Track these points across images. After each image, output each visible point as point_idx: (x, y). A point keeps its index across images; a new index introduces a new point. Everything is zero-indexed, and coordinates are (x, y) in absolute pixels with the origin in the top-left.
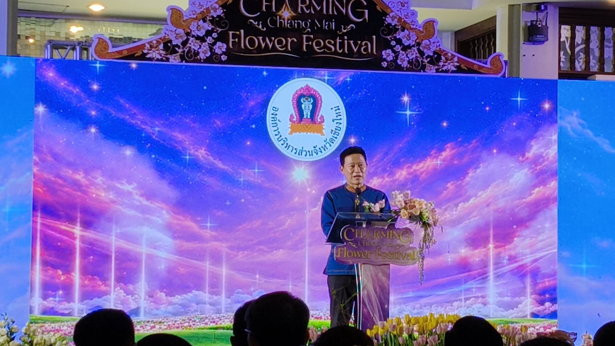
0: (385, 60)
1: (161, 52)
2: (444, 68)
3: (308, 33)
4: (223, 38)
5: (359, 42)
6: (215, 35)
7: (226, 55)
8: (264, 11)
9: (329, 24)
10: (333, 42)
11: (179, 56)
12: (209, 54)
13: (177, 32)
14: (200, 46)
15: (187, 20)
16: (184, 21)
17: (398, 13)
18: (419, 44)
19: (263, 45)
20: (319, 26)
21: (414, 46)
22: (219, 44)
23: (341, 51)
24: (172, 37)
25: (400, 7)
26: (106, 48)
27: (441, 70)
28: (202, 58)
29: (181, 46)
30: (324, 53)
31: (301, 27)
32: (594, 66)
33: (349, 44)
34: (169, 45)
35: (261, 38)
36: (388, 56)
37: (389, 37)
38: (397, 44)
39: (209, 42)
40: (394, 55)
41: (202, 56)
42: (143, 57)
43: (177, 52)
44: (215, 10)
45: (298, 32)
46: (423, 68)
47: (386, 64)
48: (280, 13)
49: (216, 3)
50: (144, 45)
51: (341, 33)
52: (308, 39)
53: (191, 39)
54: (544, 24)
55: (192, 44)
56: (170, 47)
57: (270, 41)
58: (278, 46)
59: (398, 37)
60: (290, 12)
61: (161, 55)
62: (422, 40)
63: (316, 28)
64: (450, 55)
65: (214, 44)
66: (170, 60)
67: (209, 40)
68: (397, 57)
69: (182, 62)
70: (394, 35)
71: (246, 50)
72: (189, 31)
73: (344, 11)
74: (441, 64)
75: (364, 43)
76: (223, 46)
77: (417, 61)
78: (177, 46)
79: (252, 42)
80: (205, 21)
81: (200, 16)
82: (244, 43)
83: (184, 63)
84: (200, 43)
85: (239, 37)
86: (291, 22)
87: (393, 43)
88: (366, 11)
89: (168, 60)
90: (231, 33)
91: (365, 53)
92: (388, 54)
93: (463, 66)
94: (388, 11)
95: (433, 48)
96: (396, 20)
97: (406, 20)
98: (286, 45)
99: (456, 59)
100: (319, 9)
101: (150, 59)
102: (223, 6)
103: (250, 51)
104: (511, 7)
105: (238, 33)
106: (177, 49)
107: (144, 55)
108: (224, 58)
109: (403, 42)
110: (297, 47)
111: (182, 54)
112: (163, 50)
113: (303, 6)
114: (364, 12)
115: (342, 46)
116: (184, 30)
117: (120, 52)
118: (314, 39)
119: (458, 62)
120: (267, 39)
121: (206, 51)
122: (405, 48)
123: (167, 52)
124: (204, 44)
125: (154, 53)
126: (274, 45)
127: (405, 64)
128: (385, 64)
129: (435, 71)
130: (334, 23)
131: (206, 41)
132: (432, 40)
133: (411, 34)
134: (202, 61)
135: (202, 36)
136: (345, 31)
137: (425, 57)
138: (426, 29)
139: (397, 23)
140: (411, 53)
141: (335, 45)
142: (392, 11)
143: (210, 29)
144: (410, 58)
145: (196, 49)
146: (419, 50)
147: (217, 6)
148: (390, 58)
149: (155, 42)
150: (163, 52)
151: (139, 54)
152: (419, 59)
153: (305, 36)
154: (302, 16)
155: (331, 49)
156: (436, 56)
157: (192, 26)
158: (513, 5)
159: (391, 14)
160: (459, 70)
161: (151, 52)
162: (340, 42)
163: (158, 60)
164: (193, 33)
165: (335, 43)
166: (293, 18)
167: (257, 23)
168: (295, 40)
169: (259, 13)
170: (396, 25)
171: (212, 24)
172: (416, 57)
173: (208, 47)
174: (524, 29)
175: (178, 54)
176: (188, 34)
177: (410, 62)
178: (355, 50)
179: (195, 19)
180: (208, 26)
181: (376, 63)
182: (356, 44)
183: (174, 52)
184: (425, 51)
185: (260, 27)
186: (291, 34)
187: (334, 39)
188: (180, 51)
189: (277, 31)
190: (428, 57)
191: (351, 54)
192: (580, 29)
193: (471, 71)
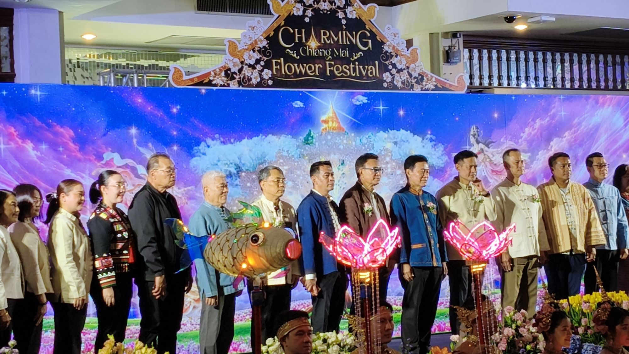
0: (385, 81)
1: (224, 78)
2: (427, 87)
3: (330, 60)
4: (268, 65)
5: (367, 67)
6: (262, 63)
7: (272, 80)
8: (297, 43)
9: (344, 52)
10: (348, 67)
11: (237, 82)
12: (259, 80)
13: (234, 61)
14: (252, 73)
15: (241, 50)
16: (238, 52)
17: (392, 42)
18: (408, 68)
19: (298, 71)
20: (338, 54)
21: (404, 69)
22: (266, 70)
23: (354, 75)
24: (230, 65)
25: (394, 37)
26: (181, 76)
27: (424, 88)
28: (254, 83)
29: (238, 74)
30: (342, 76)
31: (325, 55)
33: (359, 69)
34: (229, 72)
35: (296, 65)
36: (387, 78)
37: (387, 62)
38: (393, 68)
39: (259, 69)
40: (391, 77)
41: (254, 81)
42: (210, 83)
43: (235, 78)
44: (261, 41)
45: (322, 59)
46: (412, 87)
47: (387, 84)
48: (308, 44)
49: (262, 35)
50: (210, 73)
51: (353, 60)
52: (330, 65)
53: (245, 67)
54: (457, 48)
55: (246, 71)
56: (229, 74)
57: (303, 67)
58: (309, 72)
59: (393, 62)
60: (316, 43)
61: (223, 82)
62: (410, 64)
63: (335, 56)
64: (429, 76)
65: (262, 71)
66: (231, 85)
67: (259, 67)
68: (393, 78)
69: (239, 87)
70: (391, 61)
71: (287, 76)
72: (243, 60)
73: (354, 41)
74: (424, 83)
75: (370, 67)
76: (269, 73)
77: (408, 82)
78: (235, 73)
79: (289, 68)
80: (254, 51)
81: (251, 47)
82: (284, 69)
83: (241, 88)
84: (252, 70)
85: (280, 64)
86: (317, 51)
87: (390, 67)
88: (370, 41)
89: (229, 85)
90: (274, 61)
91: (371, 76)
92: (387, 76)
93: (439, 85)
94: (385, 41)
95: (418, 71)
96: (391, 48)
97: (398, 48)
98: (315, 71)
99: (434, 79)
100: (336, 39)
101: (215, 85)
102: (267, 38)
103: (289, 77)
104: (431, 34)
105: (279, 61)
106: (235, 75)
107: (211, 81)
108: (270, 82)
109: (397, 66)
110: (323, 72)
111: (239, 80)
112: (225, 77)
113: (325, 37)
114: (368, 42)
115: (354, 70)
116: (239, 59)
117: (192, 80)
118: (335, 64)
119: (435, 82)
120: (301, 65)
121: (257, 77)
122: (399, 71)
123: (227, 78)
124: (254, 71)
125: (218, 80)
126: (306, 71)
127: (399, 85)
128: (385, 85)
129: (420, 89)
130: (347, 51)
131: (256, 68)
132: (417, 64)
133: (402, 59)
134: (254, 86)
135: (253, 64)
136: (356, 58)
137: (412, 78)
138: (412, 55)
139: (392, 51)
140: (403, 75)
141: (349, 70)
142: (388, 41)
143: (258, 58)
144: (403, 79)
145: (249, 75)
146: (408, 72)
147: (262, 38)
148: (389, 80)
149: (218, 70)
150: (225, 79)
151: (206, 81)
152: (408, 79)
153: (327, 63)
154: (324, 46)
155: (346, 73)
156: (420, 77)
157: (245, 55)
158: (432, 34)
159: (388, 43)
160: (437, 88)
161: (216, 78)
162: (353, 67)
163: (221, 86)
164: (246, 62)
165: (350, 67)
166: (319, 48)
167: (292, 52)
168: (321, 66)
169: (293, 44)
170: (391, 53)
171: (260, 54)
172: (407, 78)
173: (258, 73)
174: (443, 52)
175: (236, 80)
176: (242, 63)
177: (403, 83)
178: (364, 73)
179: (247, 49)
180: (257, 56)
181: (378, 84)
182: (364, 69)
183: (233, 78)
184: (413, 73)
185: (295, 55)
186: (318, 61)
187: (349, 65)
188: (237, 77)
189: (308, 59)
190: (415, 78)
191: (361, 77)
192: (476, 52)
193: (444, 89)
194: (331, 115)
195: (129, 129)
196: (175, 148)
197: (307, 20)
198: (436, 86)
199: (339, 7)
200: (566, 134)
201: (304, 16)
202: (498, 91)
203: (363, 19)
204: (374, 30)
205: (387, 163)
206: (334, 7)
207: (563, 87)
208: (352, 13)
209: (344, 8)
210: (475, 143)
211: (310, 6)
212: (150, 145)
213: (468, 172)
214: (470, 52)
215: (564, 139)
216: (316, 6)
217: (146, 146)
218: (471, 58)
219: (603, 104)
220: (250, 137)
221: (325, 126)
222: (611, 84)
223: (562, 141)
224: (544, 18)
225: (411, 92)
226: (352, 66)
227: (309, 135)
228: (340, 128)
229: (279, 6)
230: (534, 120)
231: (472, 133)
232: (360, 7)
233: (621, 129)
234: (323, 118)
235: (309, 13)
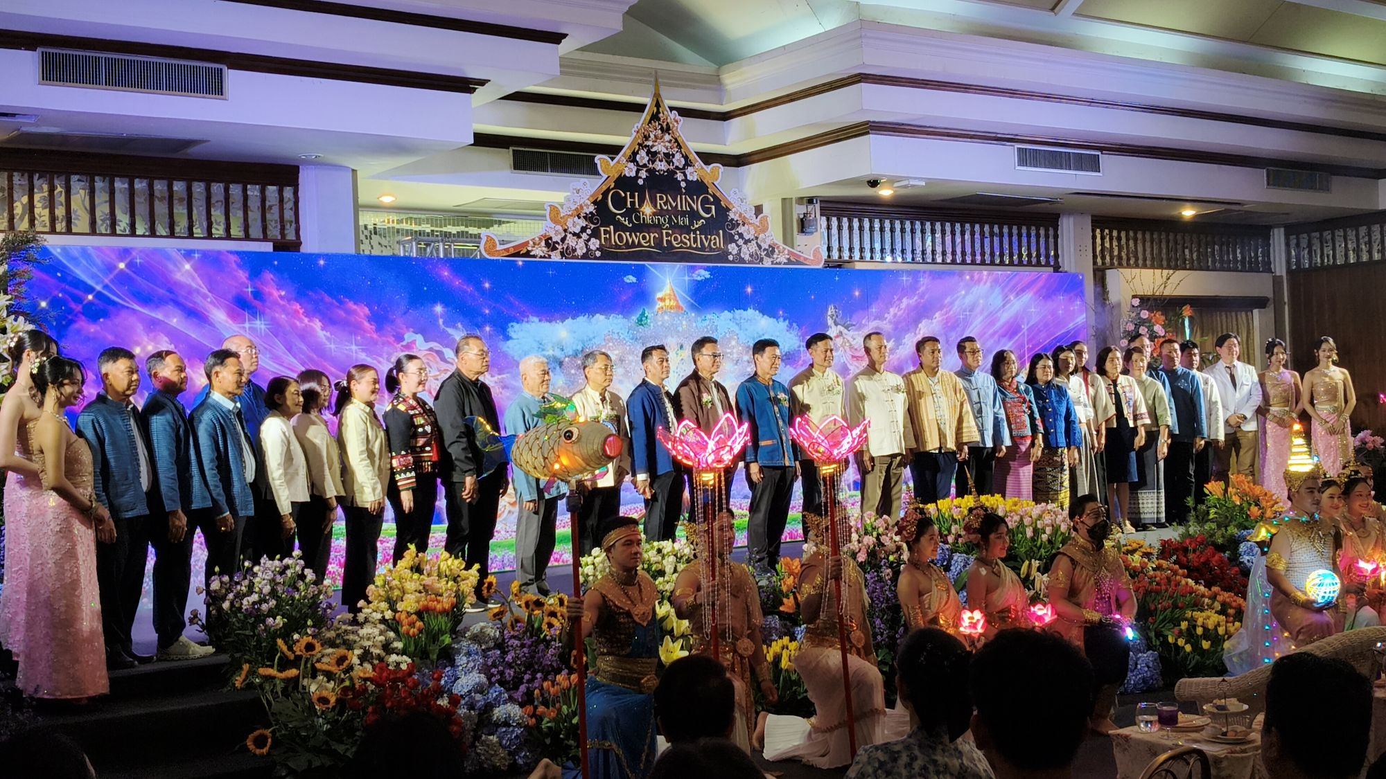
0: (731, 253)
1: (544, 249)
2: (778, 260)
3: (667, 229)
4: (596, 234)
5: (709, 237)
6: (589, 231)
7: (600, 251)
8: (629, 208)
9: (684, 219)
10: (688, 237)
11: (559, 253)
12: (585, 250)
13: (556, 229)
14: (577, 243)
15: (564, 216)
16: (561, 218)
17: (739, 209)
18: (757, 238)
19: (630, 241)
20: (676, 221)
21: (753, 240)
22: (593, 240)
23: (695, 246)
24: (552, 234)
25: (740, 203)
26: (495, 246)
27: (775, 262)
28: (579, 254)
29: (561, 243)
30: (681, 247)
31: (661, 223)
32: (846, 256)
33: (701, 239)
34: (550, 241)
35: (628, 234)
36: (733, 250)
37: (732, 232)
38: (740, 238)
39: (585, 239)
40: (738, 249)
42: (527, 254)
43: (557, 249)
44: (587, 206)
45: (658, 227)
46: (762, 260)
48: (642, 209)
49: (588, 200)
50: (528, 242)
51: (694, 228)
52: (668, 235)
53: (569, 235)
54: (813, 216)
55: (570, 240)
56: (550, 244)
57: (636, 236)
58: (643, 242)
59: (740, 232)
60: (651, 209)
61: (543, 253)
62: (759, 234)
63: (673, 224)
64: (781, 248)
65: (588, 240)
66: (552, 257)
67: (585, 236)
68: (740, 250)
69: (562, 258)
70: (737, 230)
71: (617, 246)
72: (566, 228)
73: (695, 207)
74: (775, 256)
75: (713, 237)
76: (596, 243)
77: (757, 254)
78: (557, 242)
79: (620, 237)
80: (579, 218)
81: (575, 213)
82: (614, 238)
83: (564, 260)
84: (577, 240)
85: (609, 233)
86: (652, 218)
87: (736, 237)
88: (713, 207)
89: (550, 256)
90: (602, 229)
91: (715, 247)
92: (732, 248)
93: (792, 259)
94: (730, 207)
95: (768, 242)
96: (737, 215)
97: (745, 215)
98: (649, 241)
99: (786, 252)
100: (674, 205)
101: (534, 256)
102: (595, 203)
103: (620, 247)
104: (784, 200)
105: (608, 229)
106: (557, 245)
107: (528, 252)
108: (598, 254)
109: (744, 237)
110: (659, 242)
111: (562, 250)
112: (545, 247)
113: (661, 202)
114: (711, 208)
115: (695, 241)
116: (562, 226)
117: (507, 250)
118: (673, 233)
119: (788, 255)
120: (633, 234)
121: (582, 247)
122: (747, 242)
123: (548, 248)
124: (580, 240)
125: (537, 250)
126: (639, 241)
127: (747, 258)
128: (731, 258)
129: (771, 263)
130: (687, 219)
131: (581, 237)
132: (767, 234)
133: (750, 228)
134: (580, 257)
135: (577, 232)
136: (697, 226)
137: (762, 250)
138: (761, 223)
140: (751, 247)
141: (689, 240)
142: (734, 207)
143: (584, 225)
144: (751, 251)
145: (574, 245)
146: (757, 243)
147: (589, 203)
148: (735, 252)
149: (537, 239)
150: (546, 249)
151: (524, 251)
152: (757, 252)
153: (664, 232)
154: (660, 213)
155: (686, 244)
156: (771, 249)
157: (568, 222)
159: (733, 210)
160: (789, 262)
161: (535, 249)
162: (694, 237)
163: (541, 257)
164: (570, 230)
165: (690, 237)
166: (654, 214)
167: (623, 219)
168: (657, 236)
169: (625, 210)
170: (737, 220)
171: (586, 220)
172: (756, 250)
173: (583, 243)
174: (797, 221)
175: (558, 251)
176: (565, 231)
177: (751, 256)
178: (706, 244)
179: (571, 215)
180: (583, 223)
181: (723, 256)
182: (706, 239)
183: (554, 249)
184: (762, 244)
185: (627, 223)
186: (653, 230)
187: (689, 234)
188: (560, 247)
189: (641, 227)
190: (765, 250)
191: (703, 248)
192: (834, 221)
193: (798, 263)
194: (668, 292)
195: (433, 306)
196: (488, 329)
197: (641, 182)
198: (789, 259)
199: (677, 168)
200: (937, 315)
201: (637, 177)
202: (859, 266)
203: (705, 181)
204: (718, 194)
205: (734, 347)
206: (671, 167)
207: (934, 261)
208: (692, 174)
209: (684, 168)
210: (833, 325)
211: (645, 166)
212: (459, 325)
213: (823, 357)
214: (828, 220)
215: (934, 321)
216: (651, 166)
217: (455, 327)
218: (829, 228)
219: (979, 280)
220: (574, 318)
221: (660, 304)
222: (987, 258)
223: (932, 323)
224: (912, 182)
225: (761, 265)
226: (692, 235)
227: (643, 314)
228: (678, 307)
229: (609, 165)
230: (900, 299)
231: (829, 313)
232: (702, 168)
233: (999, 310)
234: (659, 295)
235: (643, 174)
